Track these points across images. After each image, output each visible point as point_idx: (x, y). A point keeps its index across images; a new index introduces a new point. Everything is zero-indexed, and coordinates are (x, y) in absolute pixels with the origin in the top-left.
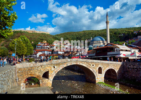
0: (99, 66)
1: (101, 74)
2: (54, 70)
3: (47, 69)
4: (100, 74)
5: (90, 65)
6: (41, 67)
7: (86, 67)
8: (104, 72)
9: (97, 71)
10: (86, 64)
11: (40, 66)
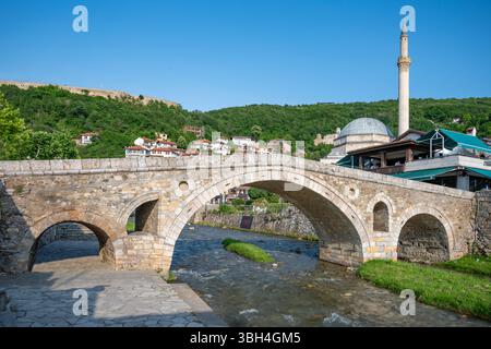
0: (380, 197)
1: (385, 234)
2: (183, 198)
3: (151, 189)
4: (379, 234)
5: (341, 190)
6: (125, 178)
7: (324, 195)
8: (396, 226)
9: (368, 218)
10: (324, 183)
11: (116, 173)
